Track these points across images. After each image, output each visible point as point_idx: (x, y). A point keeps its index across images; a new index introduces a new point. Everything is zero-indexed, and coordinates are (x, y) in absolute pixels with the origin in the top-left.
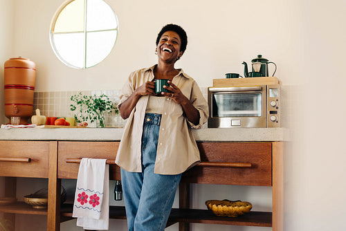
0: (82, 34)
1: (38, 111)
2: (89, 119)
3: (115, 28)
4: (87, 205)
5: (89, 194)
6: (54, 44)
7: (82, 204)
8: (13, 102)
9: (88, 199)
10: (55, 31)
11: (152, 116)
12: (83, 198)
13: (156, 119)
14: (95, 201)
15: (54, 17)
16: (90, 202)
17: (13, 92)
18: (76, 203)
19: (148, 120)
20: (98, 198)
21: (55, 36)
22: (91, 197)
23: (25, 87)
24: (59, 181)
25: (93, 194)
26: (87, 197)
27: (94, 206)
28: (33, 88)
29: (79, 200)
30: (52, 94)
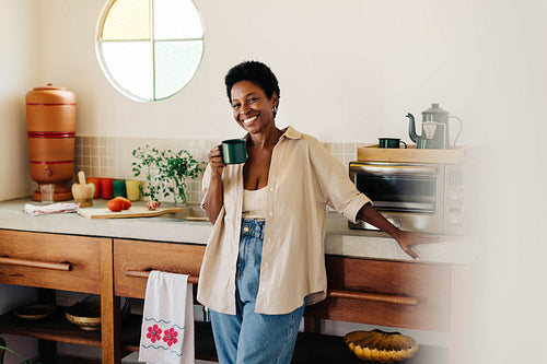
0: (147, 43)
1: (81, 175)
2: (161, 191)
3: (200, 36)
4: (161, 342)
5: (164, 328)
6: (102, 58)
7: (154, 341)
8: (43, 159)
9: (162, 335)
10: (105, 38)
11: (252, 224)
12: (154, 333)
13: (258, 228)
14: (171, 337)
15: (101, 14)
16: (165, 339)
17: (42, 143)
18: (145, 340)
19: (246, 229)
20: (176, 334)
21: (104, 44)
22: (166, 332)
23: (59, 135)
24: (117, 299)
25: (169, 327)
26: (160, 331)
27: (170, 344)
28: (72, 135)
29: (148, 336)
30: (103, 139)
